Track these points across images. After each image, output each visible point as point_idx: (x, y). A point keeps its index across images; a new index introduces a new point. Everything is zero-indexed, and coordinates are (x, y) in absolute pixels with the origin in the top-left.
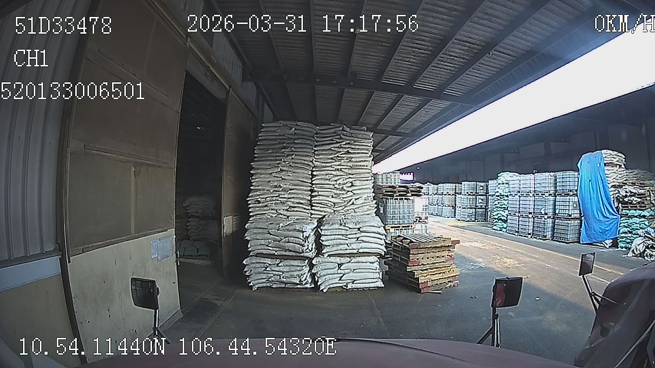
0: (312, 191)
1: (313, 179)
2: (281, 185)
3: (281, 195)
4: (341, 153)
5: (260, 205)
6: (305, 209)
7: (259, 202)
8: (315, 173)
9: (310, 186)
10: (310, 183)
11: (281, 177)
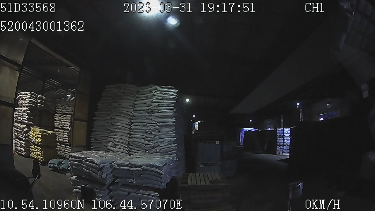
0: (130, 134)
1: (131, 126)
2: (111, 129)
3: (110, 136)
4: (153, 106)
5: (97, 141)
6: (125, 147)
7: (97, 140)
8: (133, 121)
9: (129, 131)
10: (129, 128)
11: (111, 123)
